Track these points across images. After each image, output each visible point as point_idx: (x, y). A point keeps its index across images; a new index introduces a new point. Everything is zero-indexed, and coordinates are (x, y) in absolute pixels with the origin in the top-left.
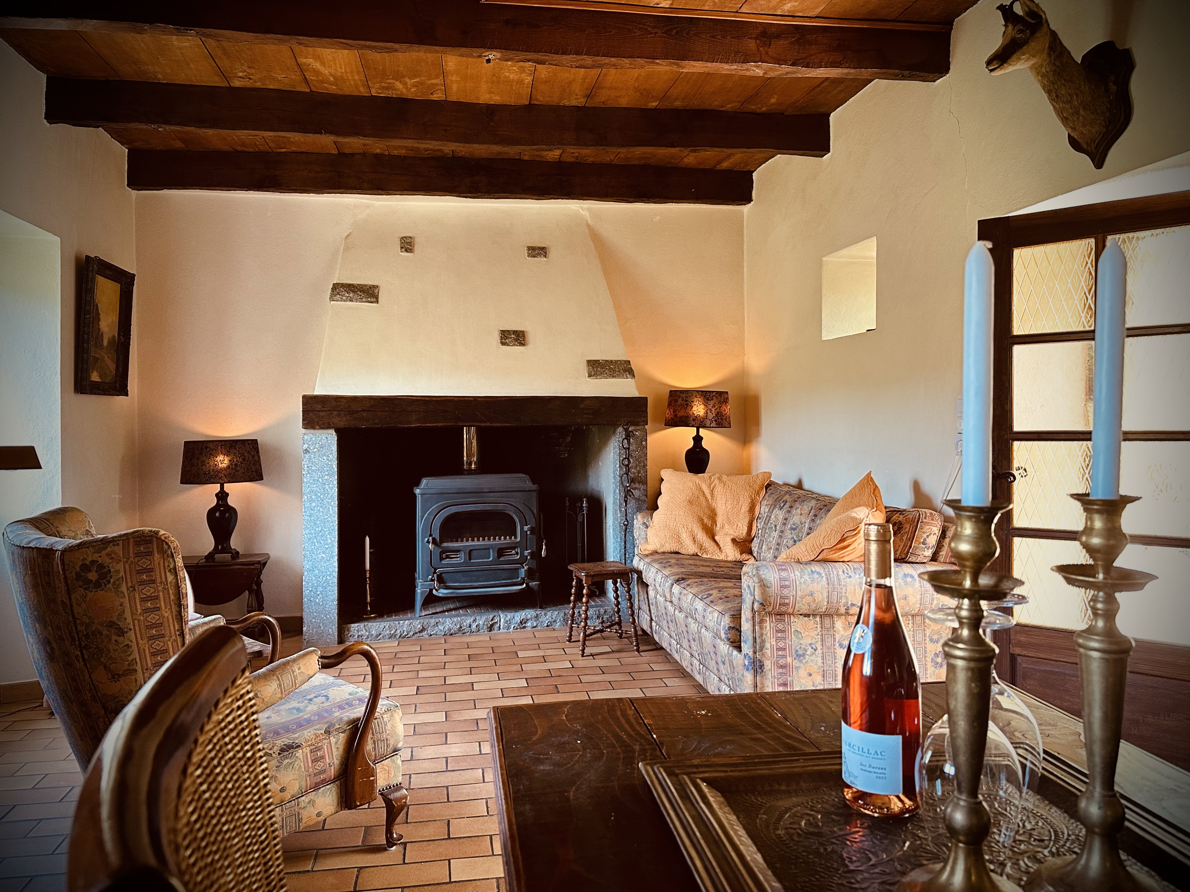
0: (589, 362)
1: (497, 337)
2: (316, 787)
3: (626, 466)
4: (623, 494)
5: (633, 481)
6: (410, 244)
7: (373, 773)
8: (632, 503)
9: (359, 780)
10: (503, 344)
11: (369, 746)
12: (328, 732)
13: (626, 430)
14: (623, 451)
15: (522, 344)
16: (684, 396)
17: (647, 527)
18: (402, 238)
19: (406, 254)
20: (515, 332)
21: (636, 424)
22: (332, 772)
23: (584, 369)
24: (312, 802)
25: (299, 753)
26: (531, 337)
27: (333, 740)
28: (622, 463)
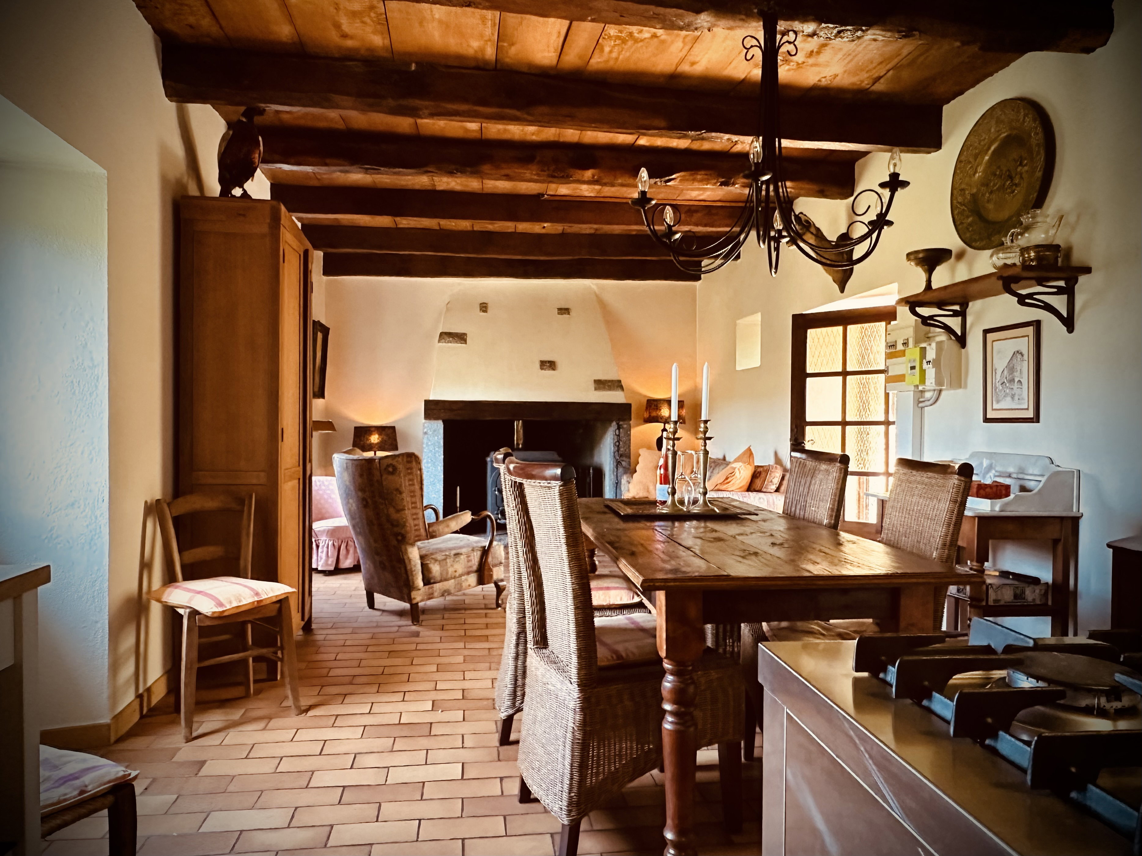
0: (595, 381)
1: (538, 365)
2: (468, 573)
3: (617, 446)
4: (615, 464)
5: (621, 456)
6: (486, 307)
7: (491, 570)
8: (621, 470)
9: (486, 573)
10: (542, 369)
11: (490, 559)
12: (473, 550)
13: (618, 424)
14: (616, 437)
15: (554, 369)
16: (655, 403)
17: (629, 483)
18: (481, 304)
19: (483, 314)
20: (549, 362)
21: (624, 420)
22: (475, 568)
23: (592, 386)
24: (466, 580)
25: (462, 557)
26: (559, 365)
27: (475, 554)
28: (615, 444)
